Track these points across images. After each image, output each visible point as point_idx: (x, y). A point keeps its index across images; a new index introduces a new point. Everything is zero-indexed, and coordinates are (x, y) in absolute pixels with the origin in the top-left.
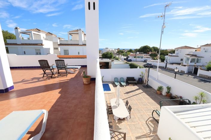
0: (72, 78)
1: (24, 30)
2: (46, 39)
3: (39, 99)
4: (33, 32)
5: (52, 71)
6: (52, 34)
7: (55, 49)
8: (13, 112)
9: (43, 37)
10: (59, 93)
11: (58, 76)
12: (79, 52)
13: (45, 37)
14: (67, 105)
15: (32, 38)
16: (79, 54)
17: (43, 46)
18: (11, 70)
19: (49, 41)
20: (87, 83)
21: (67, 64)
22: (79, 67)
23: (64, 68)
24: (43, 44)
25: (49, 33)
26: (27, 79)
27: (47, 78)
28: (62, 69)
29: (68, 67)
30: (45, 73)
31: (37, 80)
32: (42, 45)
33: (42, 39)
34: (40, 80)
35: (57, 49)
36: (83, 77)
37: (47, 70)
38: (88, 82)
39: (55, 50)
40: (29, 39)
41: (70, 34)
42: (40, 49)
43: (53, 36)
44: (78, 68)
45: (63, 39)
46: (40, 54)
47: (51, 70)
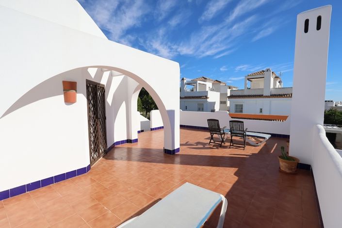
0: (253, 154)
1: (189, 80)
2: (212, 90)
3: (207, 174)
4: (198, 82)
5: (223, 136)
6: (220, 82)
7: (223, 103)
8: (187, 183)
9: (209, 87)
10: (236, 174)
11: (230, 145)
12: (261, 109)
13: (211, 87)
14: (253, 201)
15: (197, 90)
16: (261, 112)
17: (208, 100)
18: (180, 128)
19: (215, 92)
20: (288, 171)
21: (247, 129)
22: (268, 137)
23: (241, 134)
24: (208, 97)
25: (216, 81)
26: (191, 142)
27: (214, 146)
28: (238, 135)
29: (248, 133)
30: (212, 138)
31: (202, 146)
32: (206, 97)
33: (207, 89)
34: (206, 146)
35: (225, 103)
36: (280, 157)
37: (216, 134)
38: (291, 169)
39: (221, 105)
40: (193, 90)
41: (248, 79)
42: (203, 104)
43: (222, 84)
44: (264, 138)
45: (235, 88)
46: (203, 110)
47: (221, 135)
